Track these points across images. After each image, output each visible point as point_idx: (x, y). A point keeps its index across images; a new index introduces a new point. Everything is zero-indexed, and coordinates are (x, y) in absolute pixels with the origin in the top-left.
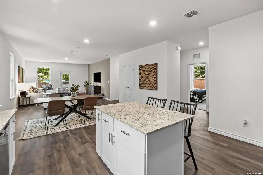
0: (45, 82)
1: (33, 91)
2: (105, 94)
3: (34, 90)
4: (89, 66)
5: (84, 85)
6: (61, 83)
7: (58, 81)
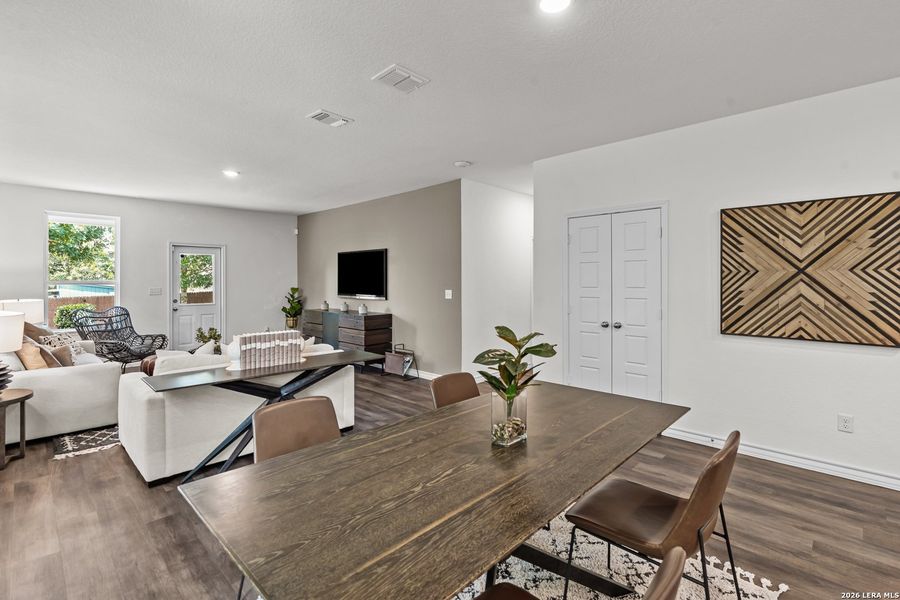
0: (57, 293)
1: (43, 352)
2: (418, 353)
3: (48, 349)
4: (303, 220)
5: (284, 309)
6: (175, 301)
7: (160, 293)
